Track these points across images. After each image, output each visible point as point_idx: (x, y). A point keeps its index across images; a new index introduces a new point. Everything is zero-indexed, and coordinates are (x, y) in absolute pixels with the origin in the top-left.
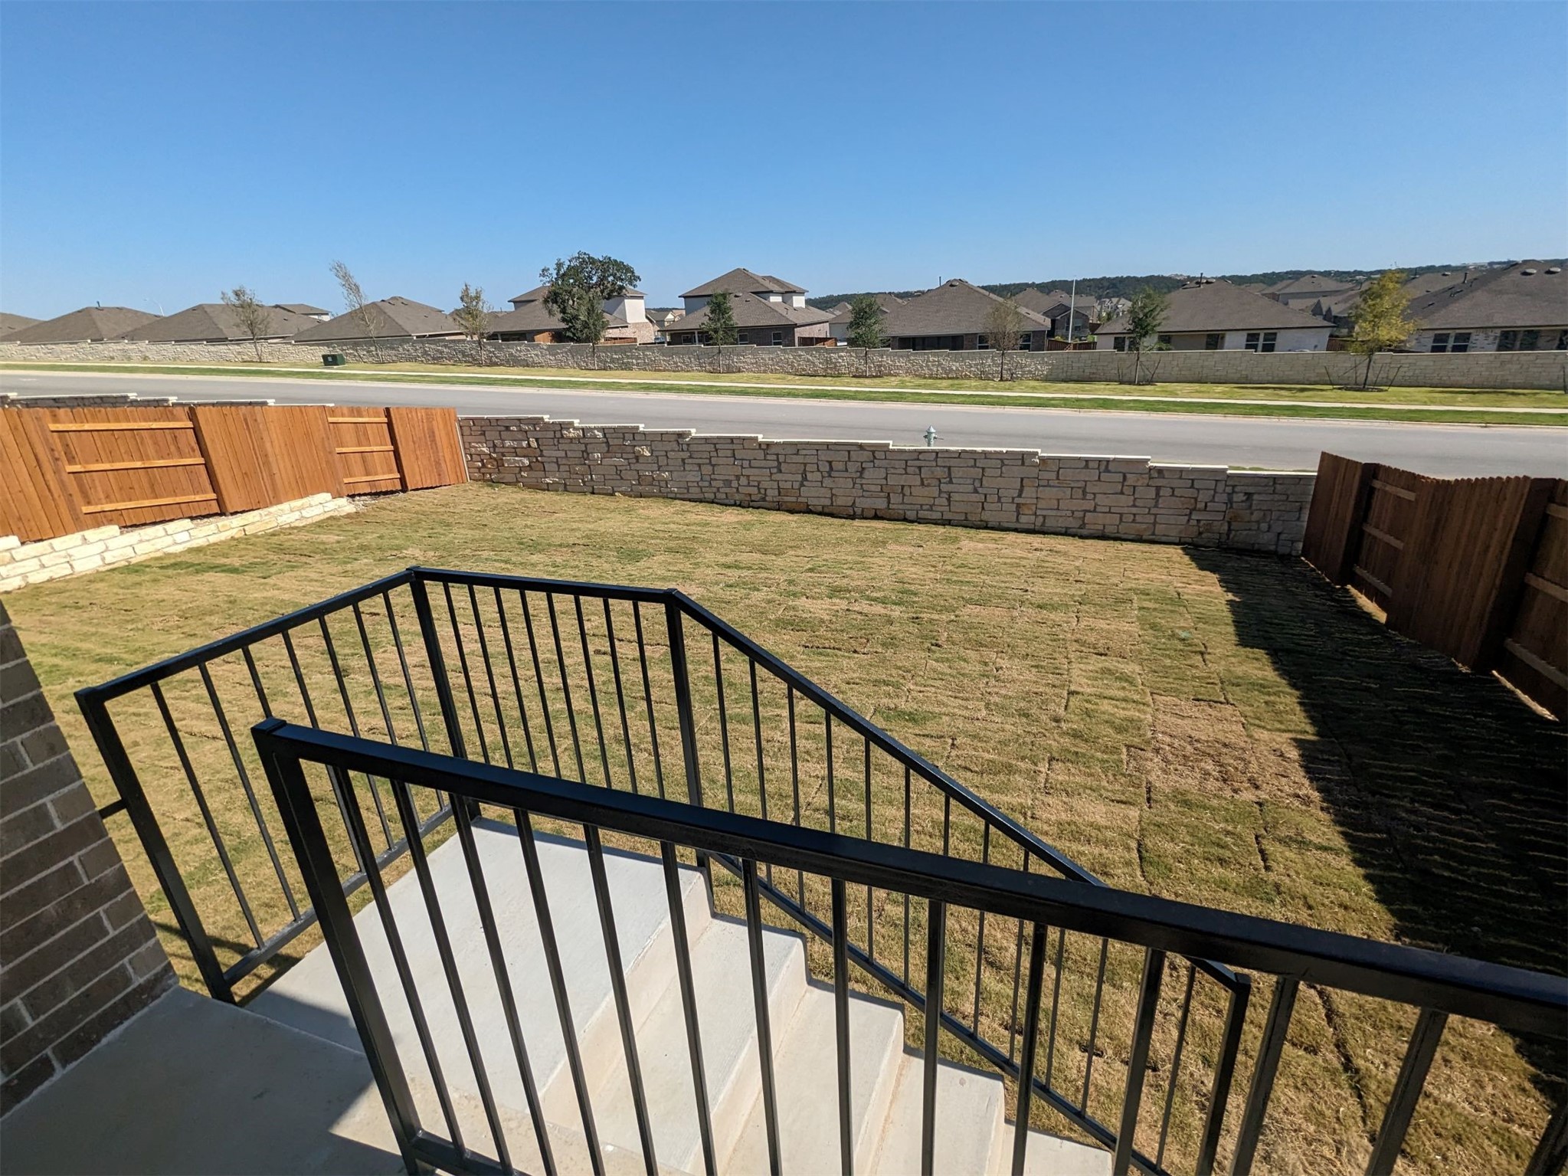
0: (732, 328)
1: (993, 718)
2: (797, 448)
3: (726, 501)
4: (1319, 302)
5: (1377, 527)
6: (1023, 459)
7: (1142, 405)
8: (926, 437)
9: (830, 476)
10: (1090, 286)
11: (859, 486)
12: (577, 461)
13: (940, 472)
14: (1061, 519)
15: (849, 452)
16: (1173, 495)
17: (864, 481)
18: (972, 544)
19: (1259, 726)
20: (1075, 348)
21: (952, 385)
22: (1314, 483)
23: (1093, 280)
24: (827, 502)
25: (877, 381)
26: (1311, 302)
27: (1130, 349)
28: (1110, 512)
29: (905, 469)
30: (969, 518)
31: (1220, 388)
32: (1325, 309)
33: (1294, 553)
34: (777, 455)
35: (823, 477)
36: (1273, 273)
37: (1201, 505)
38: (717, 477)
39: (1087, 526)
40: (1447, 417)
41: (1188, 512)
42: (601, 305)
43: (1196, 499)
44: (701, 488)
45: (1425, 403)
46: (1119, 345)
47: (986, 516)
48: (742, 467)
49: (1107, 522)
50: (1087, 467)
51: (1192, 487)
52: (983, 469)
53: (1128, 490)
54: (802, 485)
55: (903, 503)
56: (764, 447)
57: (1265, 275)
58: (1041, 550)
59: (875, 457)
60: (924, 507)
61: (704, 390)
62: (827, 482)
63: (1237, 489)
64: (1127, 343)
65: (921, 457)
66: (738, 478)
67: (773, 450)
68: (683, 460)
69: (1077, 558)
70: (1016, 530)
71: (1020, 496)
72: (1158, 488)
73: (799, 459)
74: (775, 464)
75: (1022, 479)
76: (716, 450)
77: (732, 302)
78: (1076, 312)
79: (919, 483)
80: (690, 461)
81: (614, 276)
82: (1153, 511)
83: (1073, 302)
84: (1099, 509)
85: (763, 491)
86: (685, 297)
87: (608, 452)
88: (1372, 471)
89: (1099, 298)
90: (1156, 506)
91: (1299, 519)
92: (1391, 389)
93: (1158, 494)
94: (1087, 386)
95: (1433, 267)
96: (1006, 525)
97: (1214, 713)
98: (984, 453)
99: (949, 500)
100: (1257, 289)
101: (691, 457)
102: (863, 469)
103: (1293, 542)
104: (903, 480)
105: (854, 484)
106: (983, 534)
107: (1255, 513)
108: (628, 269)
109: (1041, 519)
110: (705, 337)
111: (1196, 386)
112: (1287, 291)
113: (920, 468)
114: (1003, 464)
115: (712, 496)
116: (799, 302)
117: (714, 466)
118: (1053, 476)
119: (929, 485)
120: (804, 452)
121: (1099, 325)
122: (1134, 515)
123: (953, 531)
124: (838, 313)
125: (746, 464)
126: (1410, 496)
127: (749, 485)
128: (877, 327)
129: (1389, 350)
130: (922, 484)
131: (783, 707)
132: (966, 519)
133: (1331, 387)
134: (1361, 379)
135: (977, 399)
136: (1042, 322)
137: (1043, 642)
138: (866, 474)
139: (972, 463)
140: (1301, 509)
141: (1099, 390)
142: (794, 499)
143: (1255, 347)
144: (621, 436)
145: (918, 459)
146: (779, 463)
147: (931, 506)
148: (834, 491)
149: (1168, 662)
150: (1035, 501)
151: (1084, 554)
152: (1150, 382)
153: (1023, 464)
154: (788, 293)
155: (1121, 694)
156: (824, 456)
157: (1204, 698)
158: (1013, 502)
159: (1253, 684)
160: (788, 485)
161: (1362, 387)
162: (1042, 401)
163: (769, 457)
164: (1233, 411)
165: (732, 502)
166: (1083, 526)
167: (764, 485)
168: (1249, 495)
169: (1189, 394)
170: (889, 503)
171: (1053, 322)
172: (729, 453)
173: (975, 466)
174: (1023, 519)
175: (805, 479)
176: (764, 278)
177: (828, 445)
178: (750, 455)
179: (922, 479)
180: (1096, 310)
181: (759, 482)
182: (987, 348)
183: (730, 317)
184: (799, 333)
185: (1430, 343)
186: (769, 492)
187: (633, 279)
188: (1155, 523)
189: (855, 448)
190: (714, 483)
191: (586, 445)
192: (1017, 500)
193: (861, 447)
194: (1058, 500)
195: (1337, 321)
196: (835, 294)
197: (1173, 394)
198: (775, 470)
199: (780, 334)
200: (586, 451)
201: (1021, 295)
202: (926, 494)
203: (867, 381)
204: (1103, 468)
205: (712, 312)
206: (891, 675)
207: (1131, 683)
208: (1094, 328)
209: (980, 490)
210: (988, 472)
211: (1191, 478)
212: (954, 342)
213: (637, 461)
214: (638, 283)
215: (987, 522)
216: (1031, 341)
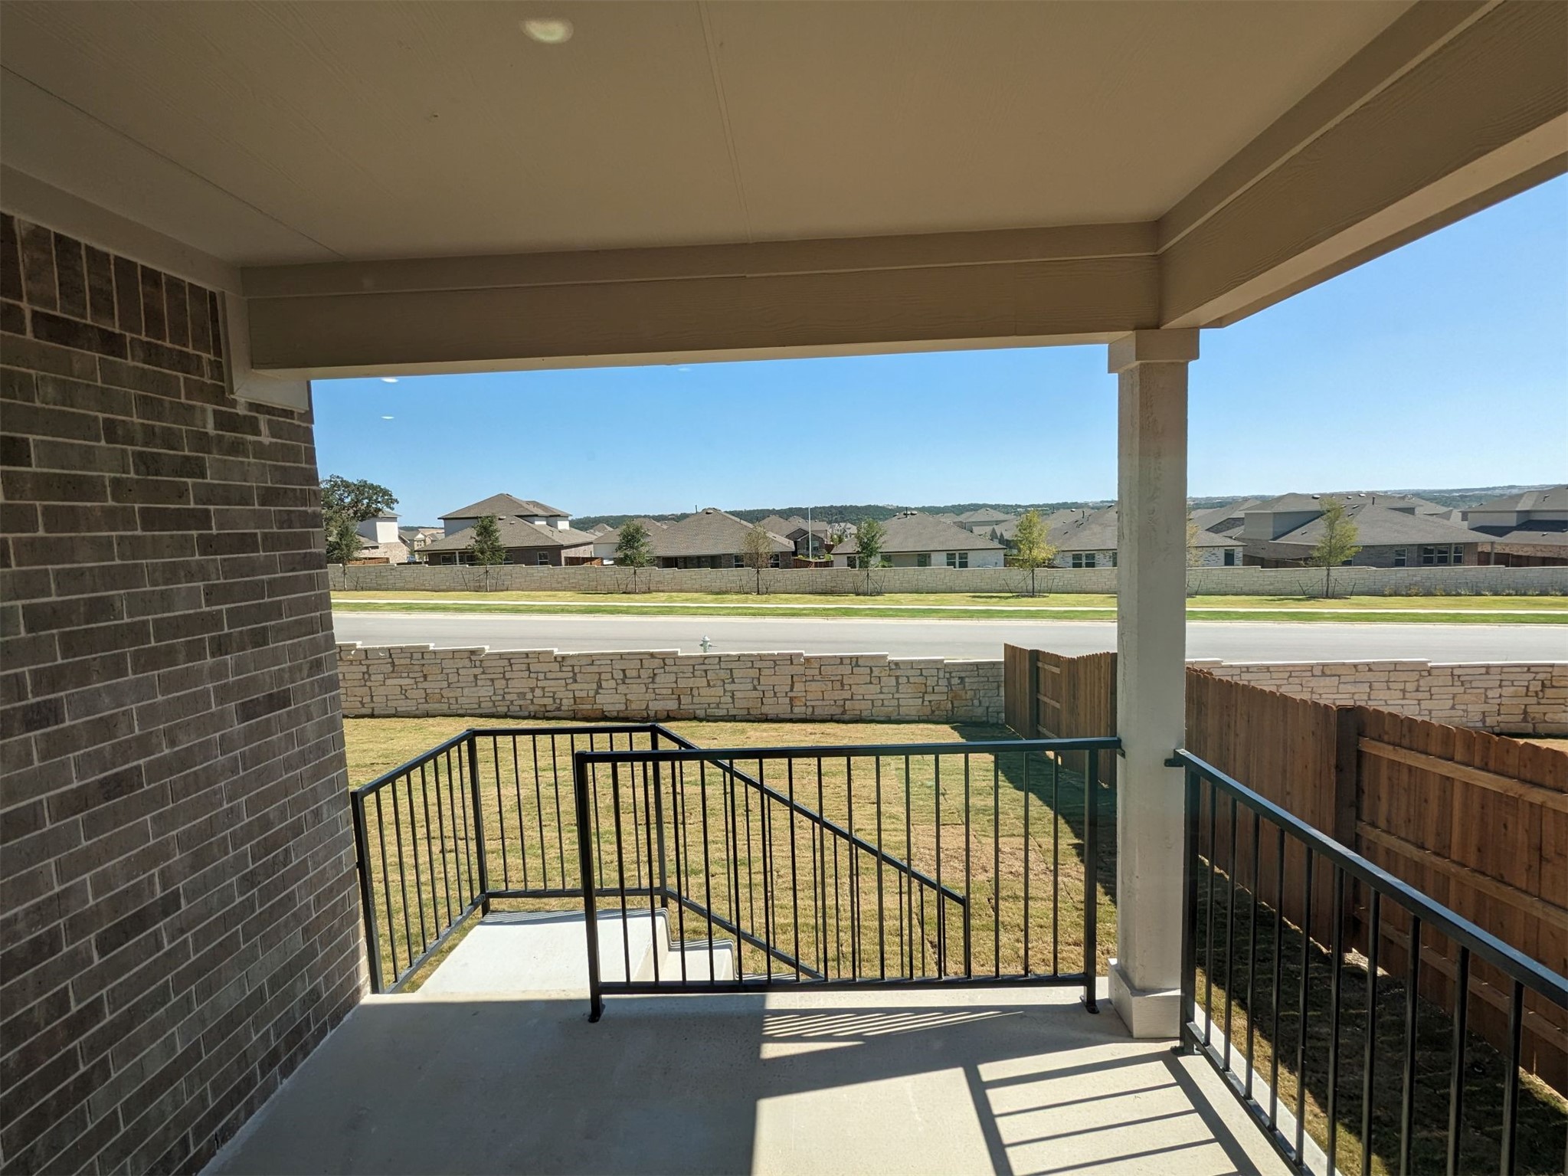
0: (499, 549)
1: (804, 855)
2: (592, 659)
3: (521, 714)
4: (994, 529)
5: (1045, 695)
6: (791, 660)
7: (876, 612)
8: (701, 645)
9: (624, 683)
10: (821, 513)
11: (652, 691)
12: (356, 683)
13: (724, 675)
14: (827, 708)
15: (641, 660)
16: (908, 682)
17: (656, 686)
18: (758, 734)
19: (985, 836)
20: (816, 566)
21: (716, 599)
22: (1003, 666)
23: (824, 508)
24: (623, 707)
25: (647, 596)
26: (988, 529)
27: (860, 567)
28: (864, 699)
29: (693, 673)
30: (752, 712)
31: (932, 597)
32: (999, 535)
33: (1000, 722)
34: (573, 666)
35: (617, 684)
36: (959, 505)
37: (930, 689)
38: (510, 690)
39: (848, 713)
40: (1089, 616)
41: (921, 695)
42: (357, 526)
43: (925, 684)
44: (494, 702)
45: (1075, 606)
46: (851, 564)
47: (766, 709)
48: (537, 679)
49: (863, 707)
50: (841, 663)
51: (921, 675)
52: (760, 669)
53: (876, 681)
54: (597, 693)
55: (693, 703)
56: (559, 659)
57: (953, 507)
58: (815, 734)
59: (665, 664)
60: (712, 706)
61: (472, 609)
62: (622, 689)
63: (953, 674)
64: (858, 562)
65: (706, 661)
66: (532, 690)
67: (568, 662)
68: (475, 676)
69: (845, 737)
70: (791, 721)
71: (792, 690)
72: (897, 677)
73: (594, 669)
74: (571, 674)
75: (792, 677)
76: (511, 665)
77: (499, 525)
78: (813, 535)
79: (705, 684)
80: (483, 676)
81: (370, 499)
82: (896, 696)
83: (810, 526)
84: (855, 697)
85: (558, 701)
86: (445, 519)
87: (393, 672)
88: (1035, 656)
89: (830, 523)
90: (897, 692)
91: (998, 695)
92: (1051, 595)
93: (897, 683)
94: (830, 598)
95: (1065, 504)
96: (782, 716)
97: (955, 831)
98: (759, 655)
99: (733, 697)
100: (948, 519)
101: (483, 673)
102: (655, 675)
103: (998, 713)
104: (691, 683)
105: (647, 688)
106: (765, 726)
107: (969, 692)
108: (385, 492)
109: (811, 709)
110: (469, 557)
111: (916, 596)
112: (971, 520)
113: (706, 671)
114: (776, 665)
115: (505, 709)
116: (563, 525)
117: (507, 680)
118: (817, 672)
119: (714, 686)
120: (598, 662)
121: (833, 546)
122: (883, 700)
123: (740, 725)
124: (599, 534)
125: (541, 676)
126: (1057, 670)
127: (544, 696)
128: (643, 549)
129: (1044, 567)
130: (709, 685)
131: (634, 870)
132: (749, 714)
133: (1011, 595)
134: (1030, 588)
135: (740, 611)
136: (787, 544)
137: (830, 799)
138: (657, 680)
139: (750, 665)
140: (998, 687)
141: (840, 601)
142: (589, 707)
143: (954, 564)
144: (409, 655)
145: (704, 664)
146: (575, 674)
147: (718, 704)
148: (628, 697)
149: (921, 803)
150: (804, 694)
151: (849, 734)
152: (879, 593)
153: (792, 663)
154: (553, 518)
155: (893, 826)
156: (618, 665)
157: (949, 822)
158: (786, 696)
159: (979, 810)
160: (583, 694)
161: (1032, 594)
162: (795, 611)
163: (564, 669)
164: (944, 615)
165: (527, 714)
166: (844, 712)
167: (559, 695)
168: (961, 678)
169: (911, 602)
170: (680, 704)
171: (795, 543)
172: (524, 667)
173: (752, 667)
174: (796, 710)
175: (600, 687)
176: (528, 503)
177: (621, 655)
178: (544, 667)
179: (708, 681)
180: (829, 531)
181: (554, 693)
182: (742, 566)
183: (497, 539)
184: (564, 553)
185: (1071, 561)
186: (564, 701)
187: (391, 501)
188: (899, 706)
189: (647, 656)
190: (507, 697)
191: (368, 666)
192: (790, 694)
193: (652, 655)
194: (823, 692)
195: (1008, 544)
196: (592, 516)
197: (898, 602)
198: (571, 681)
199: (548, 555)
200: (367, 672)
201: (766, 521)
202: (713, 694)
203: (637, 597)
204: (854, 663)
205: (478, 535)
206: (717, 836)
207: (898, 819)
208: (829, 548)
209: (758, 687)
210: (765, 672)
211: (921, 668)
212: (713, 561)
213: (425, 680)
214: (395, 505)
215: (767, 715)
216: (779, 560)
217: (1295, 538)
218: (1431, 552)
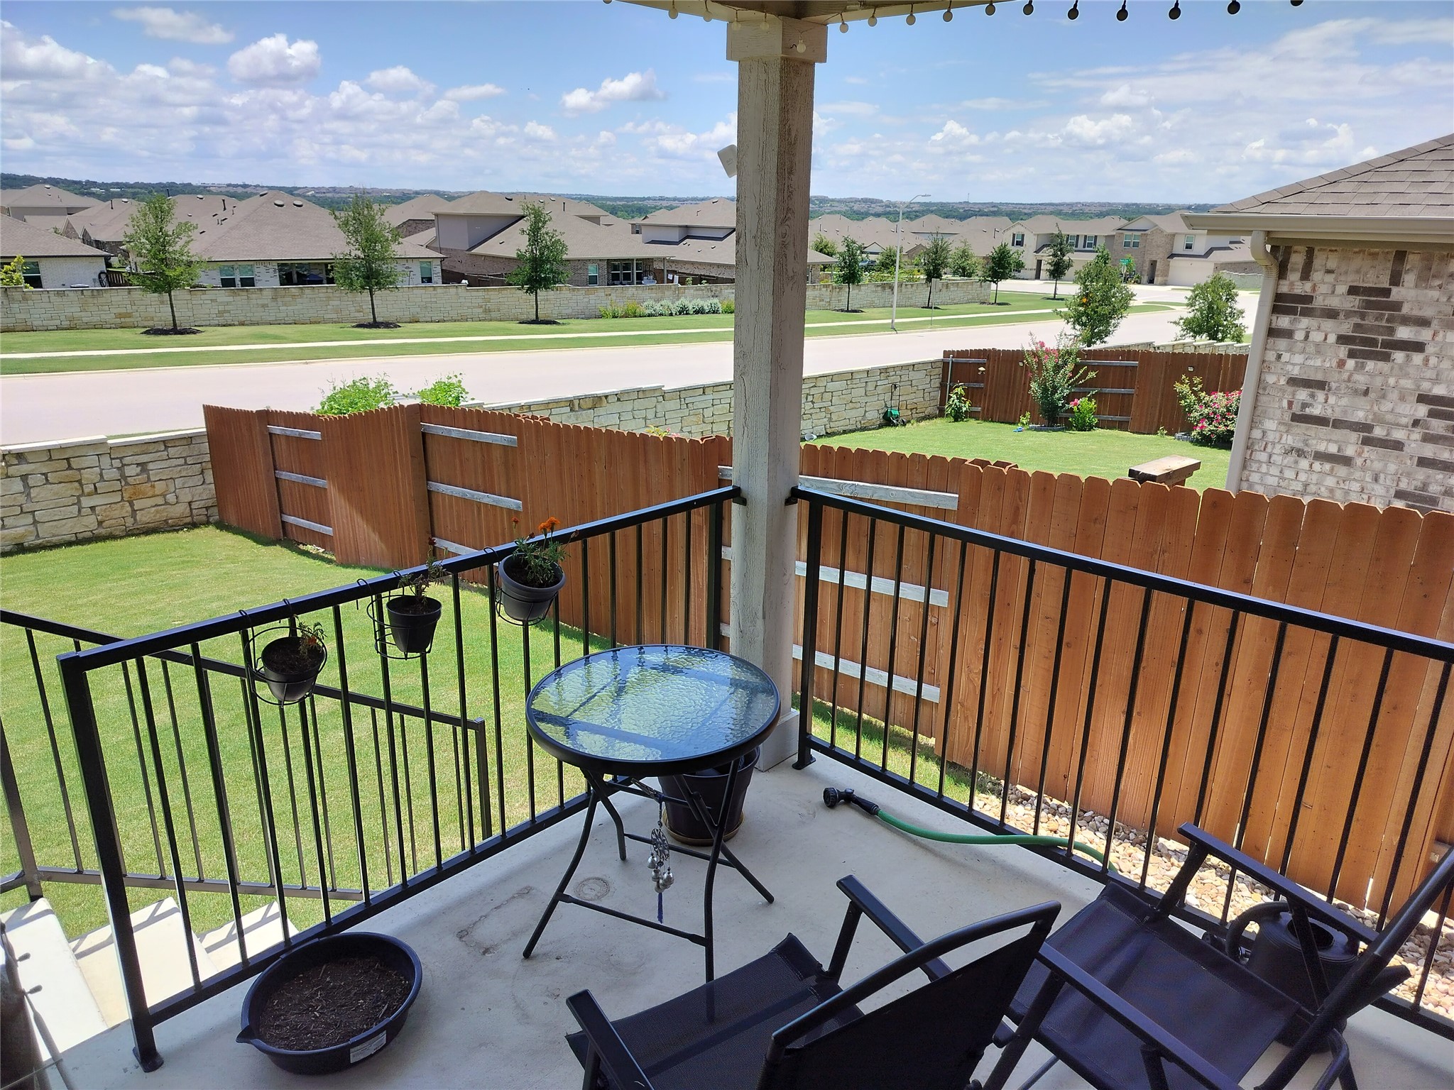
5: (292, 472)
16: (47, 482)
22: (205, 439)
33: (212, 520)
37: (88, 489)
41: (74, 499)
43: (80, 482)
51: (70, 467)
63: (127, 460)
82: (28, 508)
88: (266, 418)
90: (29, 501)
91: (204, 483)
103: (207, 508)
107: (157, 484)
126: (312, 435)
140: (202, 471)
168: (142, 465)
185: (218, 276)
188: (35, 523)
211: (67, 457)
217: (492, 247)
218: (615, 268)
